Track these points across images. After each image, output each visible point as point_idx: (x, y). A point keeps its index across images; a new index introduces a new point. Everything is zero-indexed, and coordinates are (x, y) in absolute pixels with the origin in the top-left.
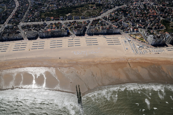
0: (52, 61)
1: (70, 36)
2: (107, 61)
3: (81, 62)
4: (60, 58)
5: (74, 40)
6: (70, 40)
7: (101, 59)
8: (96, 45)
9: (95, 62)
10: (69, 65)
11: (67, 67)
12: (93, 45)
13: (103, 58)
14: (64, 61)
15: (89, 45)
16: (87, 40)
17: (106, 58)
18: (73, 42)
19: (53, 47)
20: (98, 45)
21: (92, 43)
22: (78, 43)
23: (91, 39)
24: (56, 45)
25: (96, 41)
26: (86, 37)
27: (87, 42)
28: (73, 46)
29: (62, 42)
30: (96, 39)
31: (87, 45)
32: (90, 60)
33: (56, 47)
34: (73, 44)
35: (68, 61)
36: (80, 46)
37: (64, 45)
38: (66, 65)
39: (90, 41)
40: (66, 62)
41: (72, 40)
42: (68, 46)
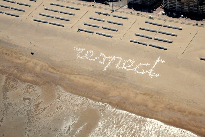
0: (8, 55)
1: (111, 4)
2: (146, 106)
3: (73, 81)
4: (32, 54)
5: (111, 16)
6: (100, 13)
7: (132, 95)
8: (160, 48)
9: (110, 95)
10: (34, 79)
11: (28, 83)
12: (150, 46)
13: (144, 93)
14: (36, 64)
15: (137, 41)
16: (145, 28)
17: (150, 98)
18: (104, 21)
19: (40, 20)
20: (167, 50)
21: (153, 39)
22: (111, 28)
23: (161, 26)
24: (53, 17)
25: (173, 35)
26: (152, 18)
27: (141, 33)
28: (93, 33)
29: (74, 15)
30: (181, 29)
31: (132, 40)
32: (101, 85)
33: (49, 22)
34: (99, 27)
35: (45, 67)
36: (112, 37)
37: (72, 25)
38: (28, 76)
39: (154, 32)
40: (38, 69)
41: (106, 15)
42: (79, 30)
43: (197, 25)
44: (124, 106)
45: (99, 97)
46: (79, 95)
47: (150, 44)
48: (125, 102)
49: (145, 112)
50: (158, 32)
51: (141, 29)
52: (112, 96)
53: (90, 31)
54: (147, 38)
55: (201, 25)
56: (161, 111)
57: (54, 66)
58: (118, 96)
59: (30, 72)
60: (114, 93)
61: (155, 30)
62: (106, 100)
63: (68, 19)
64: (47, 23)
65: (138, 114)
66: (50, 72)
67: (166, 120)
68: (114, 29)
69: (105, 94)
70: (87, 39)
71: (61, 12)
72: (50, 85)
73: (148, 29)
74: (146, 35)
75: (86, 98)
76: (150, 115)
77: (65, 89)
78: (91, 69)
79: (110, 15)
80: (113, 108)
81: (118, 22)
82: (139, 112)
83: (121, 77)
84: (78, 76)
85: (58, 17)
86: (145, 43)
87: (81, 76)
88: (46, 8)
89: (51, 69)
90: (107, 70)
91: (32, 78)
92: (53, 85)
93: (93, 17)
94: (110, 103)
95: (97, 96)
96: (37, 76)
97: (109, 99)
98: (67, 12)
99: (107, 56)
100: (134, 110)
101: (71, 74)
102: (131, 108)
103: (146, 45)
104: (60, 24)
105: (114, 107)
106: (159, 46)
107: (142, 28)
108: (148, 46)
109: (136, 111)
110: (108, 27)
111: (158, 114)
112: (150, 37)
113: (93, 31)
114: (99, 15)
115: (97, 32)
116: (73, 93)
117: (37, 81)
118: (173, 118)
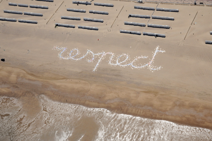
2: (152, 105)
3: (59, 87)
4: (3, 60)
5: (93, 5)
7: (133, 95)
9: (107, 98)
10: (11, 90)
11: (3, 96)
12: (144, 35)
13: (146, 90)
14: (10, 73)
15: (129, 31)
16: (136, 15)
17: (154, 96)
18: (85, 12)
19: (6, 18)
20: (165, 37)
21: (147, 26)
22: (95, 19)
23: (154, 10)
24: (21, 14)
25: (170, 20)
26: (142, 2)
27: (132, 21)
28: (74, 27)
29: (47, 9)
30: (178, 12)
31: (122, 30)
32: (94, 88)
33: (17, 20)
34: (80, 20)
35: (22, 75)
36: (97, 30)
37: (47, 20)
38: (2, 88)
39: (146, 18)
40: (13, 78)
41: (87, 4)
42: (57, 25)
43: (195, 4)
44: (126, 109)
45: (94, 102)
46: (70, 103)
47: (144, 32)
48: (126, 104)
49: (151, 113)
50: (151, 18)
51: (130, 16)
52: (109, 99)
53: (71, 25)
54: (140, 27)
55: (201, 3)
56: (170, 109)
57: (33, 72)
58: (117, 98)
59: (5, 83)
60: (110, 95)
61: (147, 16)
62: (103, 105)
63: (41, 14)
64: (16, 21)
65: (144, 116)
66: (29, 80)
67: (178, 119)
68: (99, 20)
69: (100, 98)
70: (68, 35)
71: (30, 7)
72: (32, 95)
73: (139, 15)
74: (138, 23)
75: (78, 105)
76: (158, 116)
77: (51, 97)
78: (79, 71)
79: (90, 4)
80: (113, 113)
81: (102, 12)
82: (144, 113)
83: (116, 75)
84: (64, 80)
85: (28, 12)
86: (138, 32)
87: (68, 80)
88: (10, 3)
89: (30, 76)
90: (99, 69)
91: (8, 89)
92: (36, 95)
93: (71, 9)
94: (108, 108)
95: (91, 101)
96: (14, 86)
97: (106, 103)
98: (38, 6)
99: (95, 52)
100: (138, 112)
101: (55, 79)
102: (134, 110)
103: (140, 34)
104: (31, 21)
105: (114, 111)
106: (156, 34)
107: (132, 15)
108: (142, 35)
109: (140, 112)
110: (91, 19)
111: (167, 113)
112: (142, 25)
113: (73, 25)
114: (78, 5)
115: (79, 26)
116: (61, 102)
117: (14, 92)
118: (186, 116)
